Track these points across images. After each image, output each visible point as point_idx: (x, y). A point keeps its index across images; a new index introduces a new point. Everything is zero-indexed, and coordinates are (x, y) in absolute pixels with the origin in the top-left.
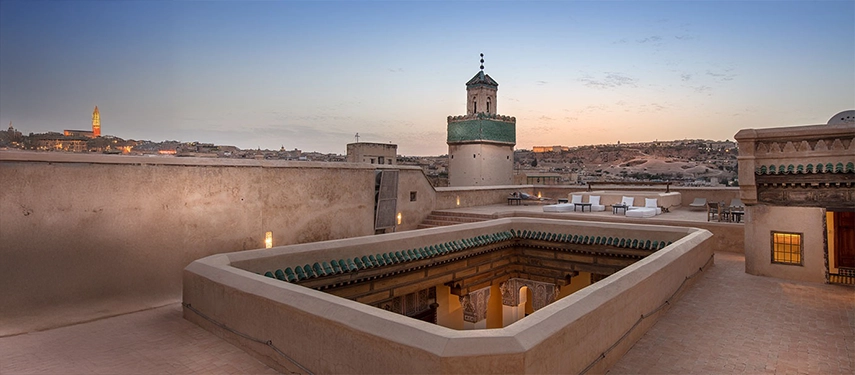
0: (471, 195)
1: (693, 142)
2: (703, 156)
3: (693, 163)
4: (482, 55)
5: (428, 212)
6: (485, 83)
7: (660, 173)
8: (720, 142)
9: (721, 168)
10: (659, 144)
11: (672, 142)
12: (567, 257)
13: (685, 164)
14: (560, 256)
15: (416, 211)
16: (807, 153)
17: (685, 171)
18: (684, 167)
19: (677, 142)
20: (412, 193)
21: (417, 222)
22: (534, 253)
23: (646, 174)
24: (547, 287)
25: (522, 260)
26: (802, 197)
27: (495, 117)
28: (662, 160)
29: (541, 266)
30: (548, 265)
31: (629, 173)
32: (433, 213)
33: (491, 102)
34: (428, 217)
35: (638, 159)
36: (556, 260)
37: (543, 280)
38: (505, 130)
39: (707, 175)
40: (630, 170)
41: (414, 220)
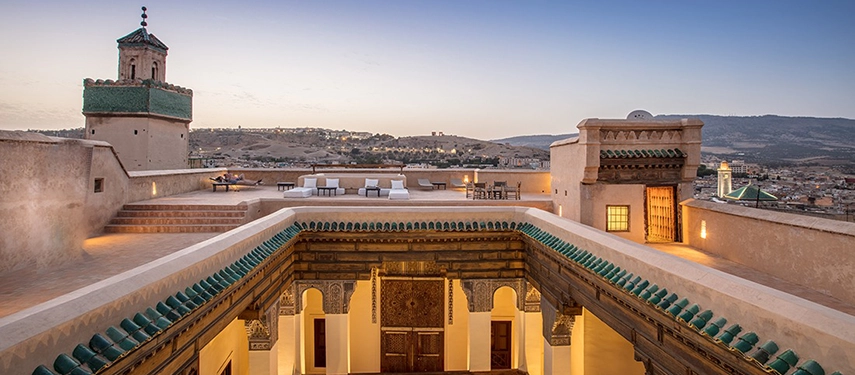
0: (169, 182)
1: (314, 130)
2: (323, 143)
3: (314, 148)
4: (144, 9)
5: (118, 207)
6: (149, 43)
7: (284, 157)
8: (337, 131)
9: (340, 153)
10: (282, 130)
11: (294, 130)
12: (372, 247)
13: (308, 149)
14: (362, 248)
15: (102, 207)
16: (634, 141)
17: (307, 155)
18: (307, 152)
19: (298, 129)
20: (96, 181)
21: (103, 222)
22: (325, 247)
23: (269, 158)
24: (345, 285)
25: (305, 257)
26: (629, 177)
27: (166, 86)
28: (286, 145)
29: (336, 262)
30: (346, 259)
31: (252, 156)
32: (125, 207)
33: (158, 67)
34: (119, 214)
35: (261, 143)
36: (357, 252)
37: (339, 278)
38: (179, 103)
39: (328, 159)
40: (253, 154)
41: (99, 220)
